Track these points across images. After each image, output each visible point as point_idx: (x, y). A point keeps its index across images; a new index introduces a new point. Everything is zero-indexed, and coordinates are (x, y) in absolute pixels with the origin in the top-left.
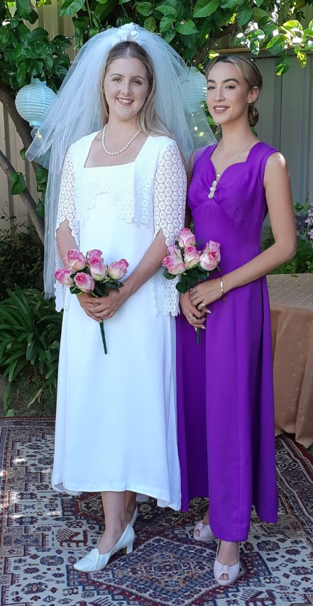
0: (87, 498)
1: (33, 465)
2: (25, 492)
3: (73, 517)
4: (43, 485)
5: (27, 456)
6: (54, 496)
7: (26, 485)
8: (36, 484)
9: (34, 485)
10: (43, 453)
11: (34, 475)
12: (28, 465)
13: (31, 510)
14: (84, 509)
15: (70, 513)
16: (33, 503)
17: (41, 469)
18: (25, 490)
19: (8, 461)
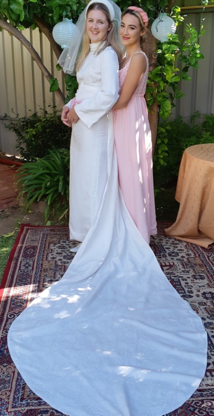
1: (60, 260)
2: (54, 279)
5: (57, 253)
7: (55, 273)
8: (61, 273)
9: (59, 274)
10: (67, 252)
11: (60, 267)
12: (57, 259)
17: (65, 263)
18: (54, 277)
19: (45, 257)
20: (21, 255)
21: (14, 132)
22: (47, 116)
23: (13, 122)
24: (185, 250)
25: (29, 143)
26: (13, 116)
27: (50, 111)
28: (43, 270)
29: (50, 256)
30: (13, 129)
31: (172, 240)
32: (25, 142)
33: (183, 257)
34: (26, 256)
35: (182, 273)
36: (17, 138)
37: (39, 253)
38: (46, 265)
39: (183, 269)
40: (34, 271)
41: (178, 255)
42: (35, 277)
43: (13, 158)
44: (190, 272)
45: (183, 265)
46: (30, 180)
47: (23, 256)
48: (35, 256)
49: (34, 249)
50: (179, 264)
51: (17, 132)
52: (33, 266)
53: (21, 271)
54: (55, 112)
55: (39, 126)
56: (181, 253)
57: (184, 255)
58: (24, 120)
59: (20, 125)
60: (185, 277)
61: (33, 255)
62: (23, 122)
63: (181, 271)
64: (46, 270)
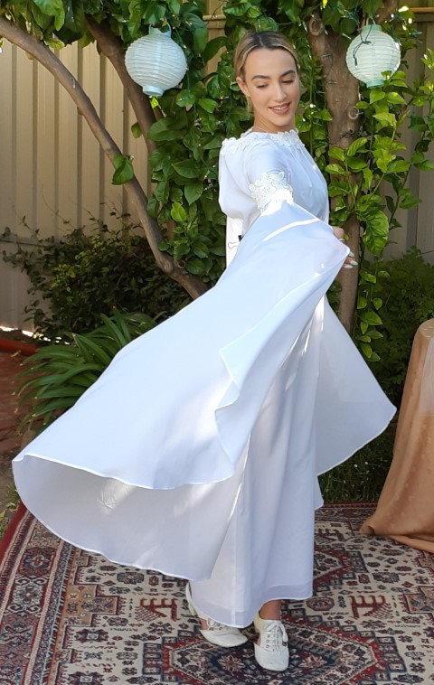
0: (184, 644)
1: (109, 583)
2: (91, 629)
3: (159, 677)
4: (119, 619)
5: (102, 568)
6: (135, 637)
7: (94, 616)
8: (109, 617)
9: (106, 618)
11: (108, 601)
12: (101, 583)
13: (96, 661)
14: (176, 663)
15: (154, 670)
16: (100, 650)
17: (120, 590)
18: (92, 625)
19: (73, 575)
20: (15, 569)
21: (25, 271)
22: (107, 235)
23: (23, 248)
24: (415, 568)
25: (57, 299)
26: (24, 234)
27: (114, 225)
28: (66, 608)
29: (85, 573)
30: (22, 266)
31: (386, 543)
32: (49, 296)
33: (407, 584)
34: (26, 571)
35: (403, 623)
36: (31, 285)
37: (59, 566)
38: (74, 595)
39: (406, 614)
40: (45, 608)
41: (398, 580)
42: (46, 622)
43: (17, 335)
44: (422, 621)
45: (406, 605)
46: (51, 387)
47: (19, 571)
48: (49, 572)
49: (48, 556)
50: (397, 601)
51: (32, 272)
52: (43, 597)
53: (13, 608)
54: (127, 229)
55: (84, 259)
56: (404, 575)
57: (411, 579)
58: (51, 244)
59: (40, 256)
60: (408, 632)
61: (44, 571)
62: (48, 249)
63: (399, 618)
64: (73, 608)
